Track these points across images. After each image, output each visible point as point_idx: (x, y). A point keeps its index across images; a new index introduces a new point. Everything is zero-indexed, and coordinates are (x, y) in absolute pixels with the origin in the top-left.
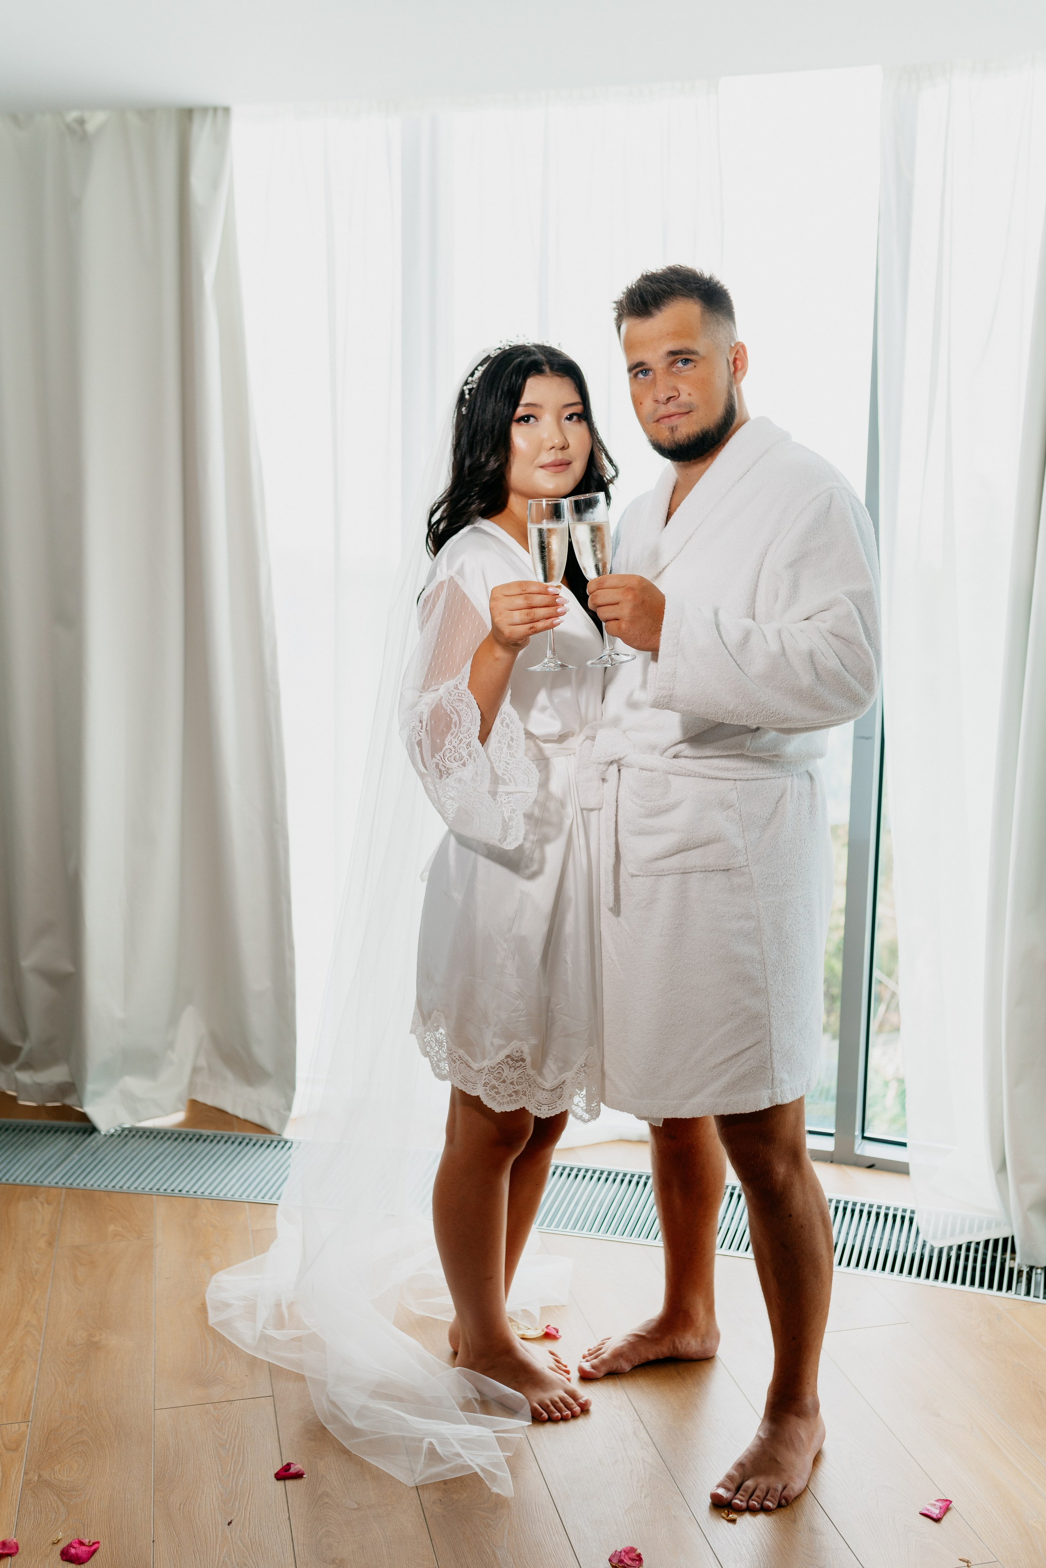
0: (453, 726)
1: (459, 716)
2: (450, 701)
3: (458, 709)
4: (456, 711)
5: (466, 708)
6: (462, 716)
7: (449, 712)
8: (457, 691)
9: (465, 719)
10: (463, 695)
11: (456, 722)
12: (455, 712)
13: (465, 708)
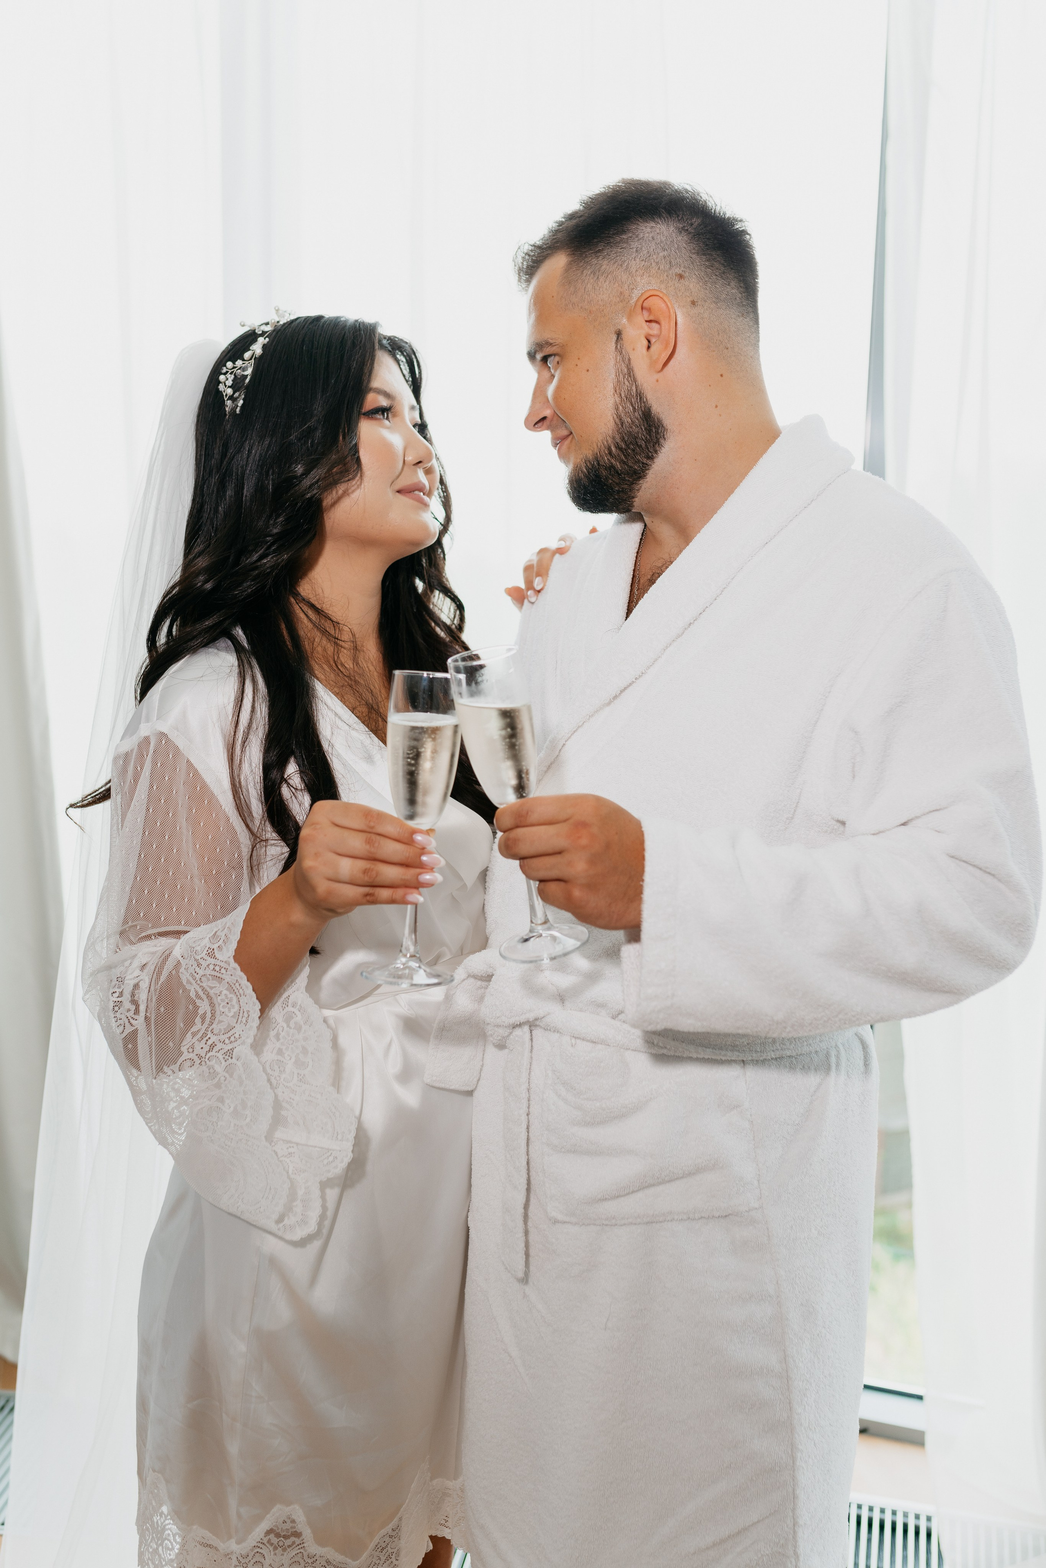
0: (198, 1020)
1: (212, 1004)
2: (198, 977)
3: (212, 992)
4: (208, 996)
5: (228, 993)
6: (217, 1006)
7: (192, 994)
8: (213, 961)
9: (226, 1010)
10: (223, 969)
11: (205, 1013)
12: (204, 997)
13: (225, 992)
